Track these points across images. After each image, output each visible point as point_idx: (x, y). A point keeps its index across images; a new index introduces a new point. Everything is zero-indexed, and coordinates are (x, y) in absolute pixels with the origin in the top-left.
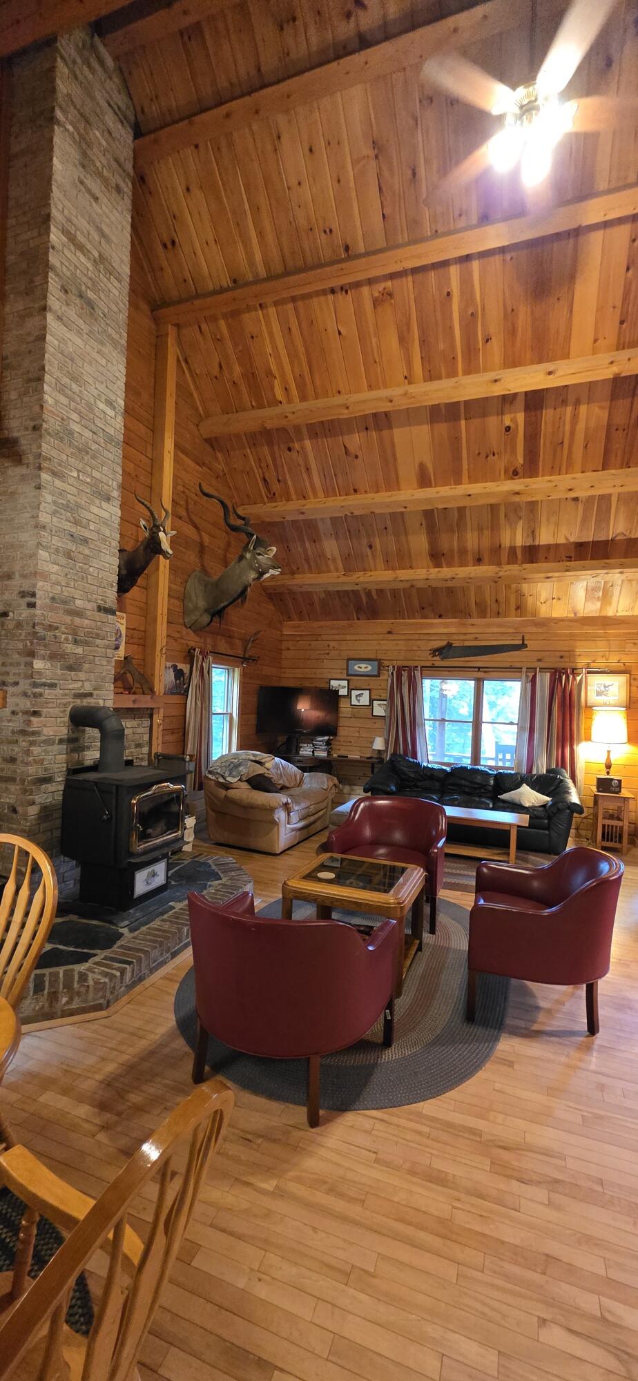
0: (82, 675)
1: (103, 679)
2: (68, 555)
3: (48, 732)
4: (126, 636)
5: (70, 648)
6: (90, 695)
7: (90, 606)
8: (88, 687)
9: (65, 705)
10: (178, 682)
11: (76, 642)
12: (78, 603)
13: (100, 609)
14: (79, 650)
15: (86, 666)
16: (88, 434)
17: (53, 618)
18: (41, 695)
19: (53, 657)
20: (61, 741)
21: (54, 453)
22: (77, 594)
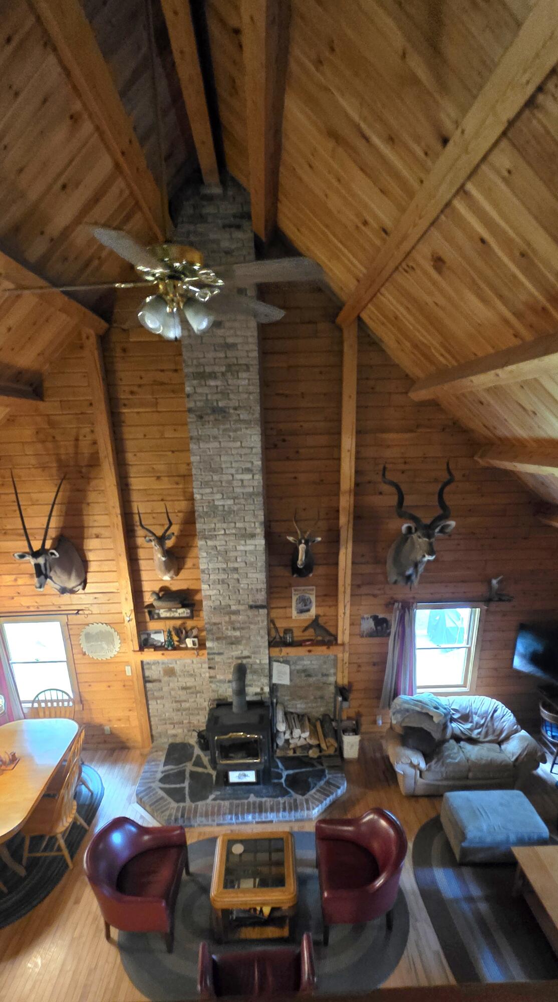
0: (241, 647)
1: (260, 647)
2: (223, 582)
3: (220, 677)
4: (316, 601)
5: (230, 633)
6: (249, 657)
7: (241, 608)
8: (246, 653)
9: (230, 663)
10: (379, 628)
11: (234, 629)
12: (233, 608)
13: (251, 607)
14: (238, 633)
15: (244, 642)
16: (230, 502)
17: (215, 620)
18: (213, 659)
19: (218, 639)
20: (229, 682)
21: (205, 527)
22: (231, 603)
